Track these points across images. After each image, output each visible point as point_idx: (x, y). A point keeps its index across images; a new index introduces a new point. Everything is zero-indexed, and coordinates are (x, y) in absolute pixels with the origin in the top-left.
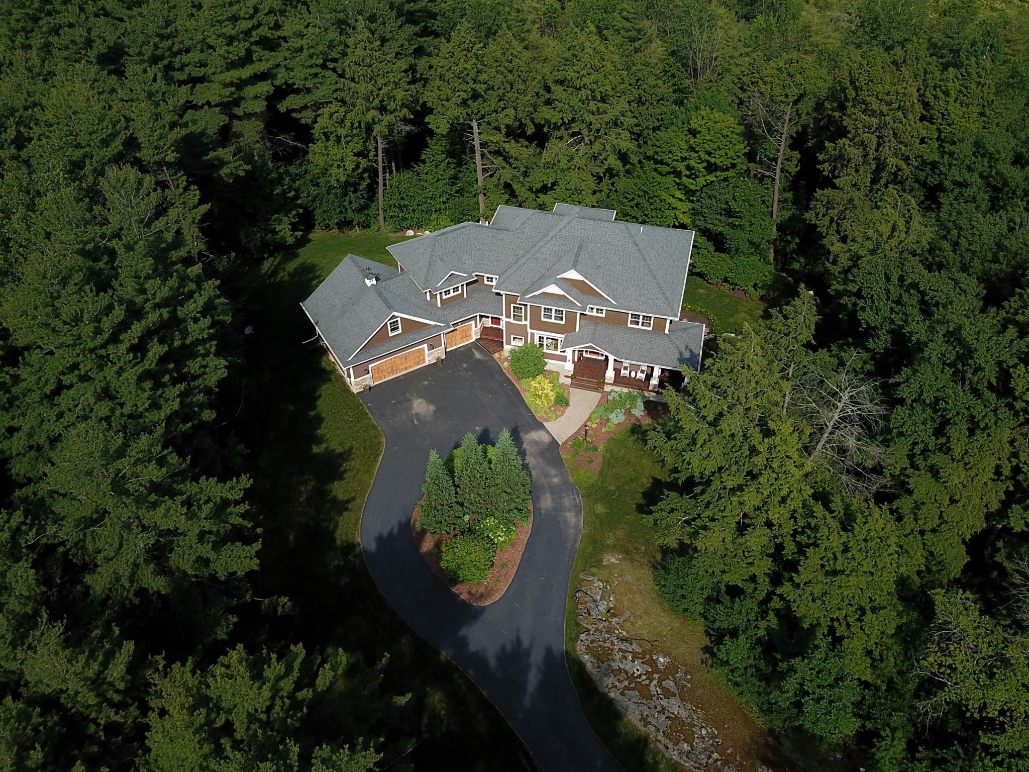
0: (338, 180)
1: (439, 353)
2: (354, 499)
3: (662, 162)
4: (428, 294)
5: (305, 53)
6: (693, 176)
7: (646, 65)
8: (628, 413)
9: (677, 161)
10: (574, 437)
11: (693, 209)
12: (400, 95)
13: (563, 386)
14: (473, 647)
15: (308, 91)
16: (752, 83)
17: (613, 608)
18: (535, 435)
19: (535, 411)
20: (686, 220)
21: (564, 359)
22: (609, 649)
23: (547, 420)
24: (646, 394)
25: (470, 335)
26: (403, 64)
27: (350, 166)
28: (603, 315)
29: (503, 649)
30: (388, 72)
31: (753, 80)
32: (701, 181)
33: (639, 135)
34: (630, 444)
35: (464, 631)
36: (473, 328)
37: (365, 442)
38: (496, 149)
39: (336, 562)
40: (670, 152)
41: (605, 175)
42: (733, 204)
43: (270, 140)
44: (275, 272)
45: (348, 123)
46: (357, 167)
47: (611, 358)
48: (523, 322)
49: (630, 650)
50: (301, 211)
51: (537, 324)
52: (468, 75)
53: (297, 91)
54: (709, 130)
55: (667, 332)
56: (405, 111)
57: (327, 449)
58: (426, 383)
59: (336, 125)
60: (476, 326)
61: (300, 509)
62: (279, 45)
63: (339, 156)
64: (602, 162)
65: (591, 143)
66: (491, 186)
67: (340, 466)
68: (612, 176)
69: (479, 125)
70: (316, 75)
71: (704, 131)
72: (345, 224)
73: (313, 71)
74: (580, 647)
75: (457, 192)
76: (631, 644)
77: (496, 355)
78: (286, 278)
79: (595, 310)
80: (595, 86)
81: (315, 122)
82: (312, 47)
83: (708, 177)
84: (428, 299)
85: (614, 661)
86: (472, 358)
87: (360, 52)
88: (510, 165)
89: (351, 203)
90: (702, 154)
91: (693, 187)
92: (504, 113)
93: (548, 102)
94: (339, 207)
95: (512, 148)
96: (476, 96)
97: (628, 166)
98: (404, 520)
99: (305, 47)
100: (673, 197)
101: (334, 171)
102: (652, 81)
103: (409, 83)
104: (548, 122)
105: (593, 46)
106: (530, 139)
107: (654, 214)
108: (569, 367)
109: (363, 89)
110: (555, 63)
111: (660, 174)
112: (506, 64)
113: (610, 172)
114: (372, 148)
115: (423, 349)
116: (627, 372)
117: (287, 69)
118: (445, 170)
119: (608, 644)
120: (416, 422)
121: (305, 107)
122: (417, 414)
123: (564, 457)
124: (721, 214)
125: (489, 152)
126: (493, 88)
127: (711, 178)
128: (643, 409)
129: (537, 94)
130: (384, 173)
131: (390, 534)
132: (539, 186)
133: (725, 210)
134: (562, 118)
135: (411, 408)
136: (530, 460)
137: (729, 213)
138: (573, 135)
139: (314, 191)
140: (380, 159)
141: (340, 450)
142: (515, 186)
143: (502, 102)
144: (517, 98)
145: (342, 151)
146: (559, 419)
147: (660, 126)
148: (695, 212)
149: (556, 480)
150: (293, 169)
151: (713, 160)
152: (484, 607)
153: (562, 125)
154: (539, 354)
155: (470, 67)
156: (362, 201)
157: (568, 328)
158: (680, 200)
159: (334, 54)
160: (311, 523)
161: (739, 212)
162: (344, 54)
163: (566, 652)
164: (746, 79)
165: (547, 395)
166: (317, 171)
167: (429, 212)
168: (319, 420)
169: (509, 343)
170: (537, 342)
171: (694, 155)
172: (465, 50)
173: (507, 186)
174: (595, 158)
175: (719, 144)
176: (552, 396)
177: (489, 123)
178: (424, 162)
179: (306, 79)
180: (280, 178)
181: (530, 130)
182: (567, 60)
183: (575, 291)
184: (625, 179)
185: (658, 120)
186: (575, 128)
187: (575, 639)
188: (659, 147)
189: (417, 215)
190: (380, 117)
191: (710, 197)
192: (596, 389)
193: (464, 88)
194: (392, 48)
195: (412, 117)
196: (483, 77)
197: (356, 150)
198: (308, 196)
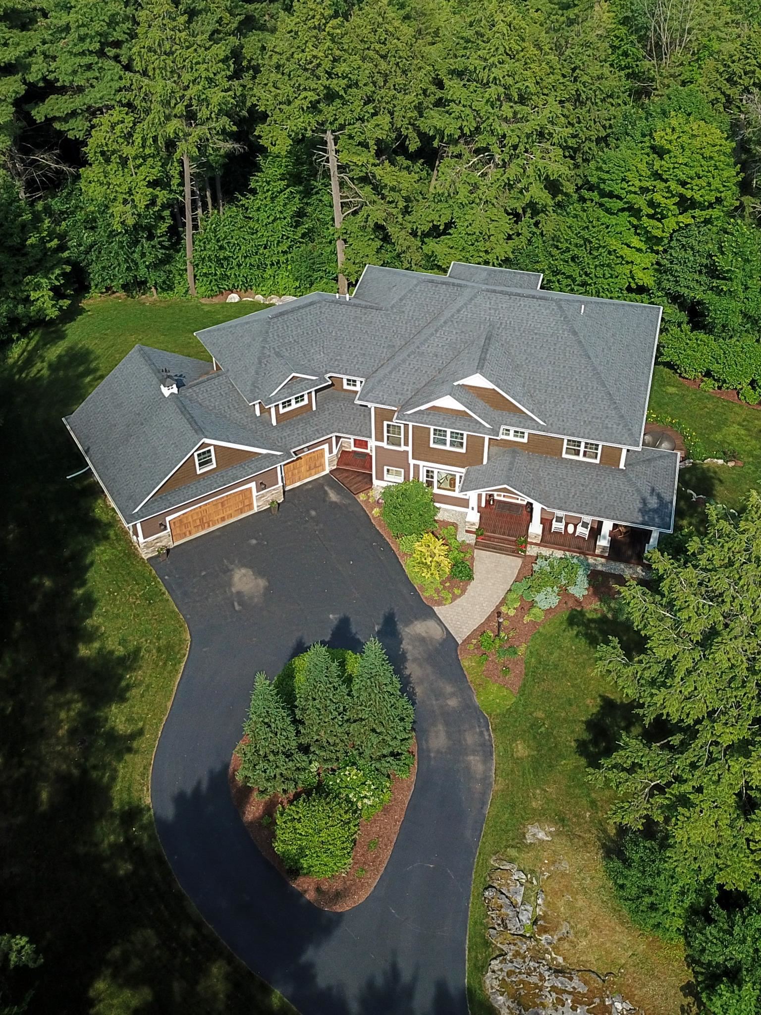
0: (123, 223)
1: (275, 493)
2: (140, 732)
3: (611, 195)
4: (257, 407)
5: (73, 35)
6: (658, 216)
7: (587, 45)
8: (564, 592)
9: (635, 193)
10: (480, 631)
11: (658, 263)
12: (216, 97)
13: (464, 548)
14: (322, 981)
15: (80, 90)
16: (746, 73)
17: (544, 917)
18: (422, 628)
19: (421, 587)
20: (647, 279)
21: (465, 503)
22: (536, 986)
23: (439, 603)
24: (591, 560)
25: (322, 465)
26: (221, 50)
27: (141, 202)
28: (525, 440)
29: (370, 985)
30: (198, 63)
31: (748, 68)
32: (671, 223)
33: (576, 151)
34: (567, 643)
35: (310, 954)
36: (327, 455)
37: (159, 639)
38: (362, 174)
39: (112, 838)
40: (623, 180)
41: (524, 212)
42: (719, 260)
43: (22, 161)
44: (29, 362)
45: (137, 138)
46: (153, 203)
47: (537, 507)
48: (403, 448)
49: (569, 989)
50: (68, 269)
51: (422, 451)
52: (319, 65)
53: (62, 90)
54: (683, 147)
55: (622, 466)
56: (225, 121)
57: (100, 649)
58: (254, 542)
59: (121, 140)
60: (331, 452)
61: (60, 748)
62: (34, 21)
63: (125, 188)
64: (521, 192)
65: (504, 165)
66: (354, 228)
67: (121, 678)
68: (535, 212)
69: (336, 140)
70: (89, 67)
71: (676, 151)
72: (135, 286)
73: (87, 60)
74: (491, 982)
75: (304, 236)
76: (571, 979)
77: (362, 497)
78: (45, 372)
79: (512, 433)
80: (510, 81)
81: (88, 134)
82: (83, 25)
83: (681, 218)
84: (258, 413)
85: (544, 1007)
86: (324, 501)
87: (155, 34)
88: (383, 197)
89: (143, 255)
90: (673, 185)
91: (657, 233)
92: (373, 122)
93: (439, 103)
94: (126, 261)
95: (385, 173)
96: (331, 96)
97: (560, 198)
98: (218, 767)
99: (73, 26)
100: (628, 246)
101: (117, 208)
102: (595, 69)
103: (230, 78)
104: (440, 132)
105: (508, 19)
106: (413, 157)
107: (600, 272)
108: (473, 517)
109: (159, 89)
110: (450, 45)
111: (608, 211)
112: (378, 47)
113: (534, 208)
114: (174, 172)
115: (250, 489)
116: (562, 526)
117: (46, 56)
118: (285, 205)
119: (534, 979)
120: (237, 607)
121: (74, 114)
122: (239, 593)
123: (465, 663)
124: (700, 272)
125: (352, 179)
126: (356, 84)
127: (685, 219)
128: (586, 586)
129: (425, 91)
130: (194, 209)
131: (197, 790)
132: (426, 228)
133: (706, 266)
134: (461, 128)
135: (230, 584)
136: (412, 669)
137: (713, 272)
138: (477, 152)
139: (88, 237)
140: (187, 189)
141: (120, 651)
142: (390, 230)
143: (371, 106)
144: (394, 97)
145: (129, 179)
146: (458, 601)
147: (608, 136)
148: (659, 268)
149: (453, 703)
150: (56, 204)
151: (689, 194)
152: (341, 915)
153: (460, 137)
154: (426, 499)
155: (321, 54)
156: (160, 254)
157: (472, 458)
158: (639, 250)
159: (117, 35)
160: (75, 772)
161: (728, 271)
162: (133, 35)
163: (470, 990)
164: (736, 68)
165: (438, 564)
166: (92, 208)
167: (261, 266)
168: (90, 603)
169: (380, 477)
170: (423, 478)
171: (660, 185)
172: (315, 28)
173: (379, 227)
174: (511, 187)
175: (699, 170)
176: (446, 564)
177: (351, 137)
178: (254, 192)
179: (74, 72)
180: (37, 218)
181: (414, 145)
182: (468, 41)
183: (481, 404)
184: (554, 216)
185: (604, 127)
186: (481, 141)
187: (481, 968)
188: (608, 172)
189: (244, 271)
190: (187, 129)
191: (683, 246)
192: (514, 553)
193: (314, 86)
194: (205, 25)
195: (235, 128)
196: (342, 68)
197: (151, 178)
198: (80, 245)
